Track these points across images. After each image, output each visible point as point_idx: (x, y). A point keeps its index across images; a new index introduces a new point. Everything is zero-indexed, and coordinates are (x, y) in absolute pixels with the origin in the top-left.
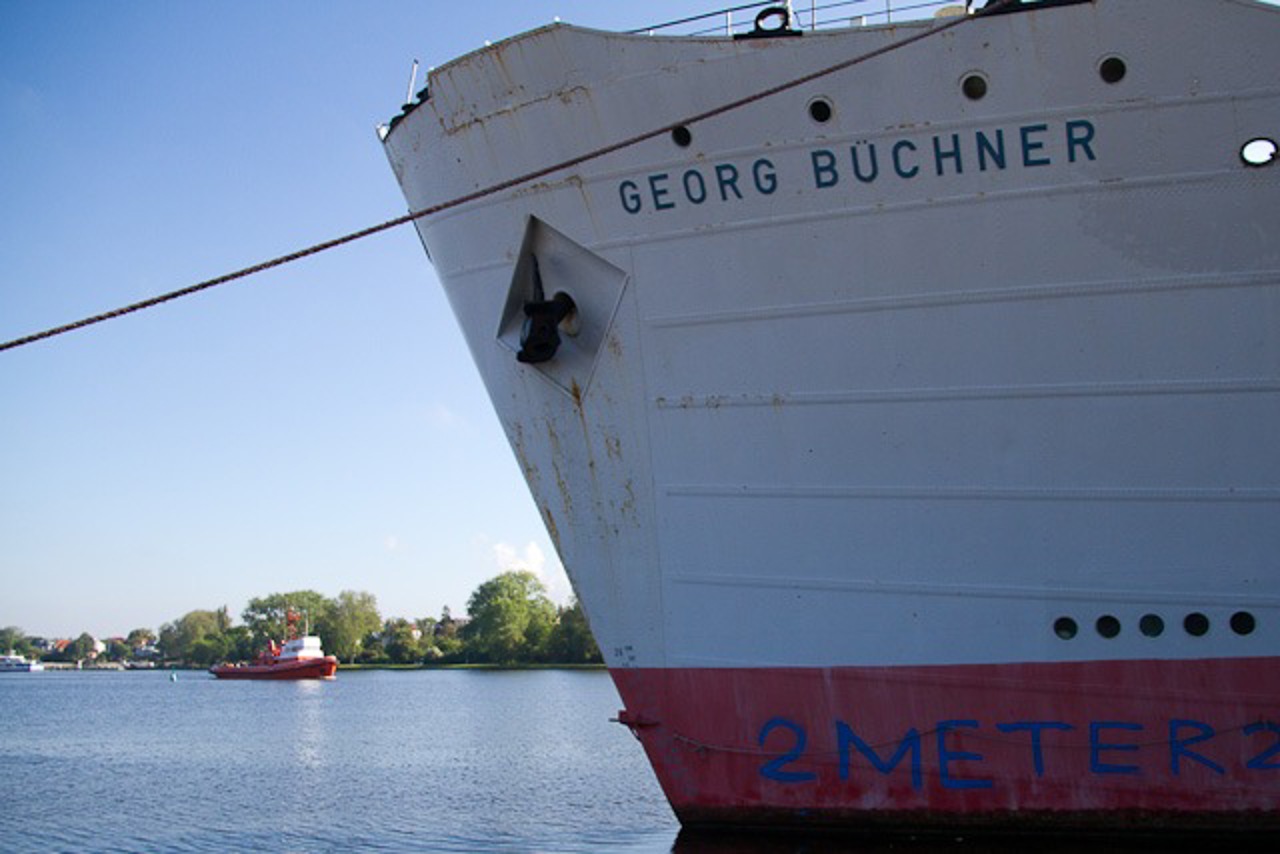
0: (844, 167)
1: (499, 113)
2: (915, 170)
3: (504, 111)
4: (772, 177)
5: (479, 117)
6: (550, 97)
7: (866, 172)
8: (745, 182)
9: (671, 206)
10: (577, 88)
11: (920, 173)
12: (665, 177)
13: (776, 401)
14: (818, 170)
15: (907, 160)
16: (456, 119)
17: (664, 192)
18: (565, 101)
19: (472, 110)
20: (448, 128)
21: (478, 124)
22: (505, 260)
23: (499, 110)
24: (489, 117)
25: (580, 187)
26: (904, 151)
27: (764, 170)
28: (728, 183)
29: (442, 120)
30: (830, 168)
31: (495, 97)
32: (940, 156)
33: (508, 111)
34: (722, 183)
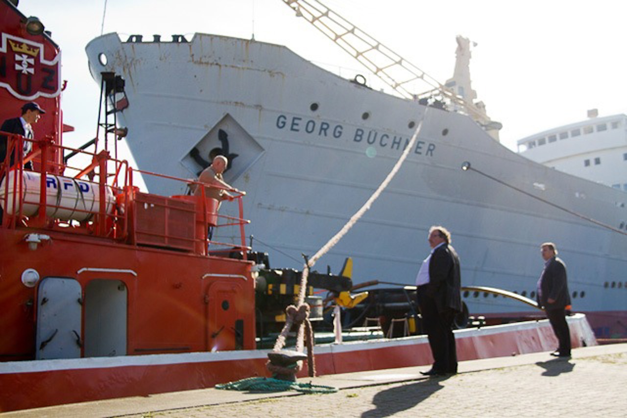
0: (365, 137)
1: (233, 67)
2: (385, 145)
3: (236, 67)
4: (340, 133)
5: (219, 63)
6: (265, 71)
7: (371, 140)
8: (330, 132)
9: (297, 130)
10: (280, 73)
11: (386, 146)
12: (300, 119)
13: (308, 213)
14: (357, 135)
15: (385, 141)
16: (204, 58)
17: (297, 124)
18: (271, 75)
19: (217, 59)
20: (195, 60)
21: (218, 67)
22: (203, 128)
23: (234, 65)
24: (226, 66)
25: (260, 110)
26: (385, 138)
27: (339, 129)
28: (324, 129)
29: (193, 55)
30: (361, 136)
31: (234, 59)
32: (394, 142)
33: (239, 68)
34: (322, 129)
